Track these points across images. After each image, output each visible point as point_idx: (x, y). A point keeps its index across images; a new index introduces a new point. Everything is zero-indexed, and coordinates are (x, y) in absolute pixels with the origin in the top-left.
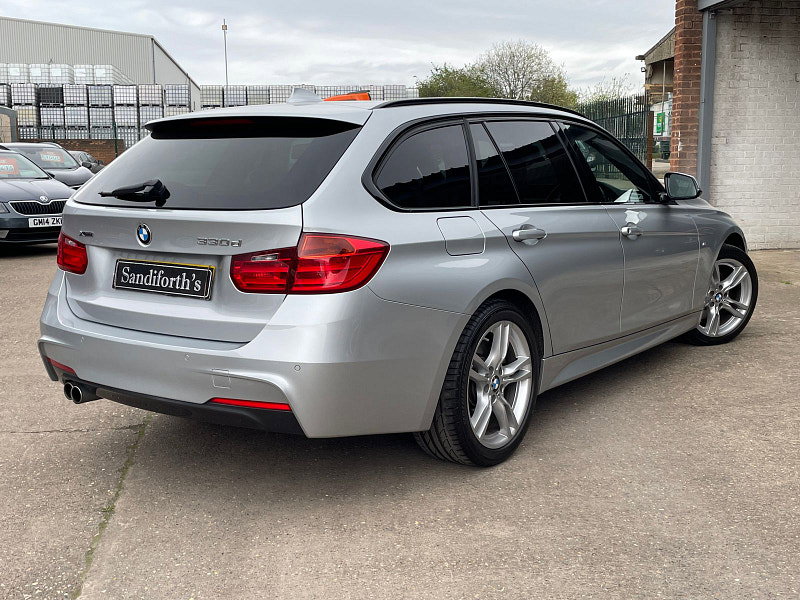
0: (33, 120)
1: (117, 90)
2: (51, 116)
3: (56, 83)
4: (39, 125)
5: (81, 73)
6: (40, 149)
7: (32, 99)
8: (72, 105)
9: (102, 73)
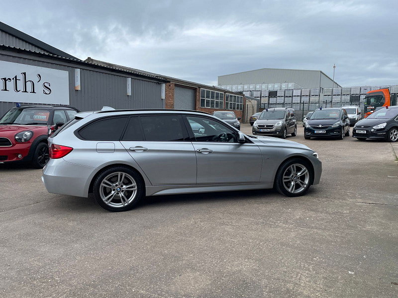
0: (267, 102)
1: (294, 91)
2: (272, 100)
3: (275, 90)
4: (269, 104)
5: (284, 86)
6: (227, 113)
7: (267, 95)
8: (279, 97)
9: (291, 86)
